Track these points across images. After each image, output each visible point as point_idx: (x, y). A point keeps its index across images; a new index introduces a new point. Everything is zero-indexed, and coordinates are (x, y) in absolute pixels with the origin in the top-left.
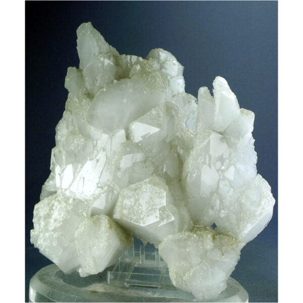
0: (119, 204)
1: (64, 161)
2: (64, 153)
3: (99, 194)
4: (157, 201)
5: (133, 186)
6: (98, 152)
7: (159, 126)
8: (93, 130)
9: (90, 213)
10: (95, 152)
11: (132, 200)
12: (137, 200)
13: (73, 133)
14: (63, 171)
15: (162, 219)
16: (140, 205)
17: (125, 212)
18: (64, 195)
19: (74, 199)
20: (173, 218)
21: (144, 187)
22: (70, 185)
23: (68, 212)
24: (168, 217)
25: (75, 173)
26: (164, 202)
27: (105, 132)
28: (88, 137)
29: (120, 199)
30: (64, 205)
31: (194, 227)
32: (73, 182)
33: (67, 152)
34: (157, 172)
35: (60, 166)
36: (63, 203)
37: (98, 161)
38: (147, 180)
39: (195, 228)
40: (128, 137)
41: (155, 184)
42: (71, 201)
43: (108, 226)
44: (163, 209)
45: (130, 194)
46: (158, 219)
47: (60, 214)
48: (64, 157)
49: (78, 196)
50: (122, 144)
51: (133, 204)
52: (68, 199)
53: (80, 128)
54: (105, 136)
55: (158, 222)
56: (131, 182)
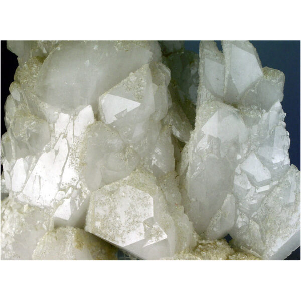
0: (90, 212)
1: (14, 154)
2: (12, 141)
3: (63, 199)
4: (140, 210)
5: (108, 187)
6: (57, 140)
7: (139, 98)
8: (46, 108)
9: (51, 225)
10: (53, 139)
11: (107, 207)
12: (113, 209)
13: (24, 114)
14: (12, 167)
15: (149, 236)
16: (117, 215)
17: (98, 224)
18: (16, 200)
19: (30, 206)
20: (165, 236)
21: (122, 188)
22: (23, 187)
23: (21, 225)
24: (158, 233)
25: (28, 169)
26: (151, 212)
27: (64, 111)
28: (41, 117)
29: (91, 206)
30: (16, 214)
31: (198, 244)
32: (26, 182)
33: (16, 140)
35: (9, 160)
36: (15, 210)
37: (57, 152)
38: (127, 178)
39: (200, 246)
40: (97, 116)
41: (139, 185)
42: (25, 207)
43: (75, 244)
44: (150, 222)
45: (103, 199)
46: (143, 238)
47: (11, 227)
48: (13, 148)
49: (35, 202)
50: (89, 127)
51: (108, 213)
52: (22, 205)
53: (31, 106)
54: (64, 117)
55: (145, 241)
56: (105, 182)
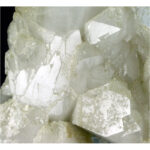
0: (77, 110)
1: (17, 67)
2: (16, 57)
3: (56, 101)
4: (120, 109)
5: (92, 92)
6: (52, 57)
7: (118, 25)
8: (44, 33)
9: (47, 120)
10: (49, 56)
11: (92, 107)
12: (97, 108)
13: (24, 37)
14: (16, 77)
15: (126, 129)
16: (100, 113)
17: (85, 120)
18: (19, 102)
19: (30, 106)
20: (139, 129)
21: (104, 93)
22: (25, 92)
23: (24, 120)
24: (133, 127)
25: (29, 78)
26: (128, 111)
27: (58, 34)
28: (40, 40)
29: (78, 106)
30: (20, 112)
32: (27, 88)
33: (19, 56)
34: (117, 75)
35: (14, 72)
36: (18, 110)
37: (52, 66)
38: (107, 85)
40: (83, 38)
41: (117, 91)
42: (26, 108)
43: (66, 135)
44: (127, 119)
45: (89, 101)
46: (122, 130)
47: (16, 122)
48: (16, 63)
49: (34, 103)
51: (93, 111)
52: (24, 105)
53: (30, 30)
54: (58, 39)
55: (122, 133)
56: (89, 87)
